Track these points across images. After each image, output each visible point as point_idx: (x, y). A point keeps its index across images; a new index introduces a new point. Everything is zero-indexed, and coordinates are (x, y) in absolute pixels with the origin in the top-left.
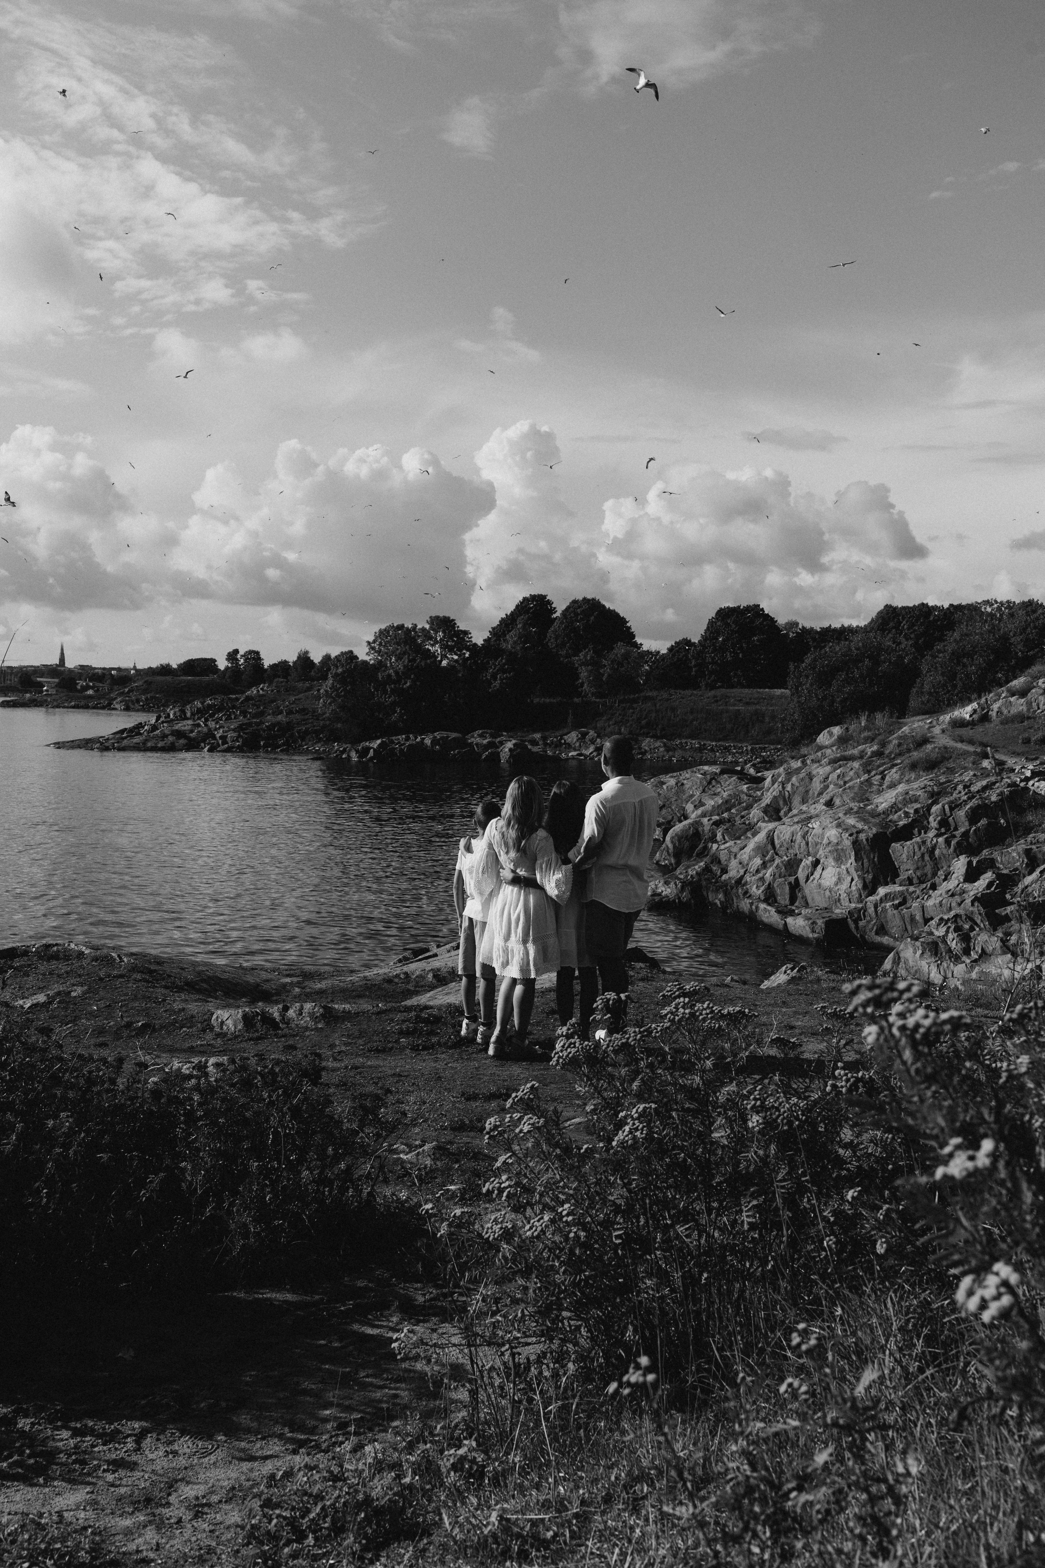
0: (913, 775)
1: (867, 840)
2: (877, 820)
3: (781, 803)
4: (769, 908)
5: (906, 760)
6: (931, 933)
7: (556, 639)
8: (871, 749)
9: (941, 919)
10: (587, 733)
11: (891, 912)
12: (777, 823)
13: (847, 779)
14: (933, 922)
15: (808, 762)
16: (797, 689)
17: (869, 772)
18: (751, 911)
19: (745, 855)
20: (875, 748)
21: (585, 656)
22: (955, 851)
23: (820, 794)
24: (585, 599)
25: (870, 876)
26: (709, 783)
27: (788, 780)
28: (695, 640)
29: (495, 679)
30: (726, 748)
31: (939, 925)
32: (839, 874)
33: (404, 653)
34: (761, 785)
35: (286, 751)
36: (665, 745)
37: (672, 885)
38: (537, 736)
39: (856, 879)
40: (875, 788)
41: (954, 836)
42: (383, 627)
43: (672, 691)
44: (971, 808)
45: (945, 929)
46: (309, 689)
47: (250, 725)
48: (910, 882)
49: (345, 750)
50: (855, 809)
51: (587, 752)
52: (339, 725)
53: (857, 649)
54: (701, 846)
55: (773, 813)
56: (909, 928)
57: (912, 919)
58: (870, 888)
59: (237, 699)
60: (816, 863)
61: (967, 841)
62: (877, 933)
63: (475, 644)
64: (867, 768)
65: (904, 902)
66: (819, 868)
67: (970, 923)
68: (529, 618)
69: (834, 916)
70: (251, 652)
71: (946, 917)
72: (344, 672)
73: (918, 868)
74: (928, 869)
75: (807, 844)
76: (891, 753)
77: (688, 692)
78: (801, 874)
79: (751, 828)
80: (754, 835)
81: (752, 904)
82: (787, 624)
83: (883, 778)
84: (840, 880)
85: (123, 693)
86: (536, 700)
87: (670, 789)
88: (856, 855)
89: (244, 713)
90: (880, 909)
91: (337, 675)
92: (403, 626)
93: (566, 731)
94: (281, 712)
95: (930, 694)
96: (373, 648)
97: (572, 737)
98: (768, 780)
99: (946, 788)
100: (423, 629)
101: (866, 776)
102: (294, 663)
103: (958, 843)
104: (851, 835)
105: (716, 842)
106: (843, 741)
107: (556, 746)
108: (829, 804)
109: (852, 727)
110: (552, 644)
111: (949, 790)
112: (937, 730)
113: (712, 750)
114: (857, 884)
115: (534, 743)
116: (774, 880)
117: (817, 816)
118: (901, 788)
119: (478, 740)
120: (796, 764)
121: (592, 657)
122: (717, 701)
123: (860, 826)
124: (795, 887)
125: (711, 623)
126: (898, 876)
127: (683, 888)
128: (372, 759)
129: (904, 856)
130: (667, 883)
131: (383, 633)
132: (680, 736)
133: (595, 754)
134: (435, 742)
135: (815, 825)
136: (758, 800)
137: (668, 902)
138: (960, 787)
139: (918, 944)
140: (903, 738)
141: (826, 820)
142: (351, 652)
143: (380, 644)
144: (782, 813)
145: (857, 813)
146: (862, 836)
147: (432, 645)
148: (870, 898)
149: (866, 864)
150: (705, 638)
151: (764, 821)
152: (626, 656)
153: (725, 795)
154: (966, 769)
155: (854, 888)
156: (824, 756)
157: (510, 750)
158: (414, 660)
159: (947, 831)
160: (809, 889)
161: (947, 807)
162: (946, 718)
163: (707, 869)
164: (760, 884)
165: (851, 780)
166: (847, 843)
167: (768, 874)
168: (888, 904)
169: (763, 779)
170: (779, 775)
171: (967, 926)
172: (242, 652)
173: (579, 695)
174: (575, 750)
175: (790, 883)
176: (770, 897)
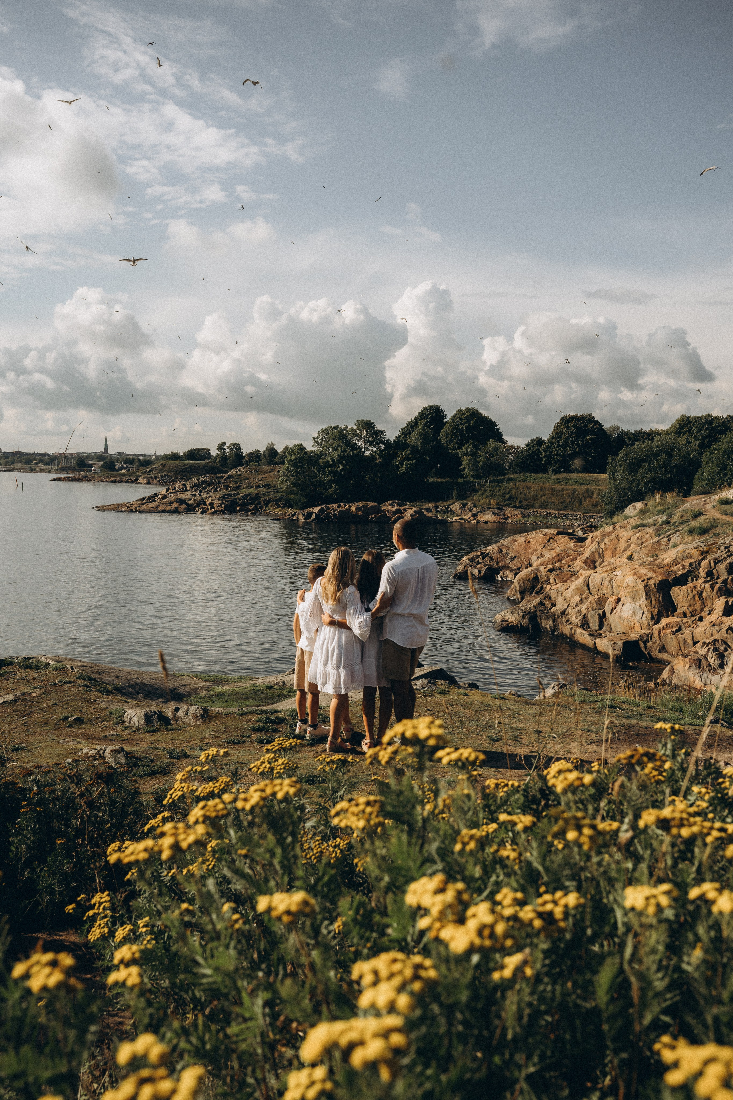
0: (690, 538)
1: (655, 584)
2: (662, 571)
3: (597, 556)
4: (584, 632)
5: (686, 527)
6: (697, 653)
7: (447, 436)
8: (662, 518)
9: (704, 643)
10: (467, 504)
11: (670, 637)
12: (591, 571)
13: (644, 540)
14: (698, 645)
15: (618, 527)
16: (613, 474)
17: (660, 535)
18: (571, 634)
19: (568, 594)
20: (665, 518)
21: (466, 449)
22: (717, 593)
23: (625, 550)
24: (467, 408)
25: (656, 611)
26: (549, 541)
27: (603, 540)
28: (545, 438)
29: (402, 465)
30: (565, 516)
31: (702, 647)
32: (634, 608)
33: (338, 446)
34: (583, 544)
35: (254, 514)
36: (522, 513)
37: (516, 614)
38: (431, 505)
39: (646, 612)
40: (663, 547)
41: (717, 583)
42: (324, 427)
43: (528, 474)
44: (729, 563)
45: (706, 649)
46: (272, 470)
47: (230, 495)
48: (685, 615)
49: (295, 514)
50: (648, 562)
51: (466, 517)
52: (292, 496)
53: (657, 447)
54: (539, 586)
55: (591, 564)
56: (682, 648)
57: (685, 642)
58: (656, 619)
59: (222, 477)
60: (619, 600)
61: (726, 586)
62: (660, 651)
63: (388, 440)
64: (658, 533)
65: (679, 630)
66: (620, 604)
67: (724, 646)
68: (427, 422)
69: (629, 639)
70: (234, 444)
71: (707, 641)
72: (296, 459)
73: (690, 605)
74: (698, 606)
75: (612, 587)
76: (675, 522)
77: (539, 475)
78: (607, 608)
79: (574, 574)
80: (576, 579)
81: (572, 629)
82: (611, 427)
83: (669, 540)
84: (634, 613)
85: (145, 472)
86: (431, 480)
87: (520, 545)
88: (646, 595)
89: (227, 487)
90: (662, 634)
91: (291, 461)
92: (338, 427)
93: (451, 502)
94: (252, 487)
95: (708, 480)
96: (317, 442)
97: (456, 506)
98: (589, 540)
99: (712, 548)
100: (352, 429)
101: (657, 539)
102: (264, 452)
103: (719, 588)
104: (643, 581)
105: (549, 583)
106: (643, 512)
107: (445, 513)
108: (630, 558)
109: (649, 504)
110: (443, 440)
111: (714, 549)
112: (709, 506)
113: (555, 517)
114: (647, 616)
115: (429, 510)
116: (588, 612)
117: (620, 567)
118: (681, 548)
119: (389, 508)
120: (608, 529)
121: (471, 450)
122: (559, 482)
123: (650, 574)
124: (603, 617)
125: (557, 426)
126: (676, 610)
127: (523, 616)
128: (313, 520)
129: (681, 596)
130: (512, 613)
131: (325, 431)
132: (533, 507)
133: (472, 518)
134: (358, 509)
135: (618, 573)
136: (580, 554)
137: (512, 626)
138: (722, 548)
139: (687, 660)
140: (686, 511)
141: (627, 570)
142: (301, 445)
143: (322, 439)
144: (597, 564)
145: (648, 565)
146: (651, 582)
147: (358, 440)
148: (656, 626)
149: (653, 602)
150: (553, 438)
151: (584, 569)
152: (496, 449)
153: (558, 550)
154: (727, 534)
155: (644, 619)
156: (628, 523)
157: (411, 515)
158: (346, 451)
159: (712, 579)
160: (612, 619)
161: (712, 562)
162: (716, 497)
163: (541, 603)
164: (578, 614)
165: (646, 541)
166: (641, 586)
167: (584, 607)
168: (668, 631)
169: (585, 539)
170: (596, 537)
171: (722, 648)
172: (228, 444)
173: (462, 476)
174: (458, 515)
175: (599, 615)
176: (585, 624)
